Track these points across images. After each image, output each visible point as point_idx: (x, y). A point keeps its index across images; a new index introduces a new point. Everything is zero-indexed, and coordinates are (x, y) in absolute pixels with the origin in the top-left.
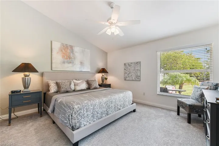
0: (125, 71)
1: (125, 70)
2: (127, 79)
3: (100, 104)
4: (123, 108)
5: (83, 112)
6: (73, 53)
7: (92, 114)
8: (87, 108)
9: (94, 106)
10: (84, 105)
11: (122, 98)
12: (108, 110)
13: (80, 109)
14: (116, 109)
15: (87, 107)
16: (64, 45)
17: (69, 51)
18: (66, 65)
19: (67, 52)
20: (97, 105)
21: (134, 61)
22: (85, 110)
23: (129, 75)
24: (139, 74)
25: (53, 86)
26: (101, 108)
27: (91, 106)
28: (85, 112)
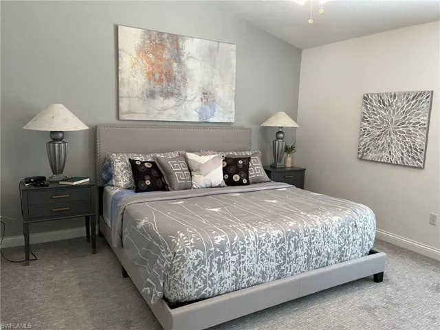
0: (366, 124)
1: (364, 119)
2: (370, 156)
3: (259, 247)
4: (336, 263)
5: (208, 270)
6: (180, 63)
7: (234, 277)
8: (219, 260)
9: (242, 255)
10: (212, 251)
11: (336, 231)
12: (283, 268)
13: (202, 262)
14: (313, 264)
15: (221, 257)
16: (153, 38)
17: (166, 55)
18: (160, 102)
19: (161, 59)
20: (248, 253)
21: (407, 90)
22: (215, 265)
23: (380, 142)
24: (419, 141)
25: (122, 169)
26: (262, 260)
27: (233, 255)
28: (214, 271)
